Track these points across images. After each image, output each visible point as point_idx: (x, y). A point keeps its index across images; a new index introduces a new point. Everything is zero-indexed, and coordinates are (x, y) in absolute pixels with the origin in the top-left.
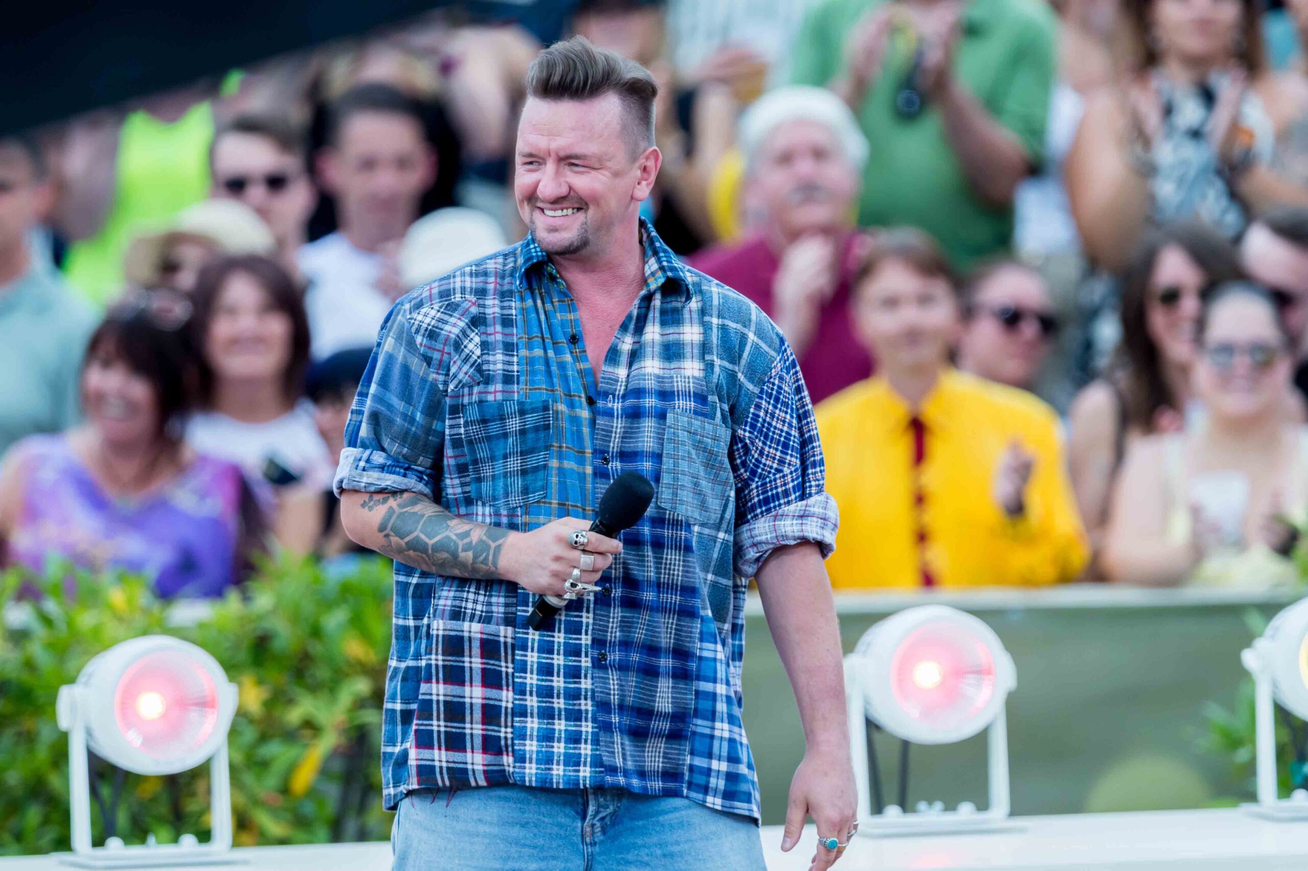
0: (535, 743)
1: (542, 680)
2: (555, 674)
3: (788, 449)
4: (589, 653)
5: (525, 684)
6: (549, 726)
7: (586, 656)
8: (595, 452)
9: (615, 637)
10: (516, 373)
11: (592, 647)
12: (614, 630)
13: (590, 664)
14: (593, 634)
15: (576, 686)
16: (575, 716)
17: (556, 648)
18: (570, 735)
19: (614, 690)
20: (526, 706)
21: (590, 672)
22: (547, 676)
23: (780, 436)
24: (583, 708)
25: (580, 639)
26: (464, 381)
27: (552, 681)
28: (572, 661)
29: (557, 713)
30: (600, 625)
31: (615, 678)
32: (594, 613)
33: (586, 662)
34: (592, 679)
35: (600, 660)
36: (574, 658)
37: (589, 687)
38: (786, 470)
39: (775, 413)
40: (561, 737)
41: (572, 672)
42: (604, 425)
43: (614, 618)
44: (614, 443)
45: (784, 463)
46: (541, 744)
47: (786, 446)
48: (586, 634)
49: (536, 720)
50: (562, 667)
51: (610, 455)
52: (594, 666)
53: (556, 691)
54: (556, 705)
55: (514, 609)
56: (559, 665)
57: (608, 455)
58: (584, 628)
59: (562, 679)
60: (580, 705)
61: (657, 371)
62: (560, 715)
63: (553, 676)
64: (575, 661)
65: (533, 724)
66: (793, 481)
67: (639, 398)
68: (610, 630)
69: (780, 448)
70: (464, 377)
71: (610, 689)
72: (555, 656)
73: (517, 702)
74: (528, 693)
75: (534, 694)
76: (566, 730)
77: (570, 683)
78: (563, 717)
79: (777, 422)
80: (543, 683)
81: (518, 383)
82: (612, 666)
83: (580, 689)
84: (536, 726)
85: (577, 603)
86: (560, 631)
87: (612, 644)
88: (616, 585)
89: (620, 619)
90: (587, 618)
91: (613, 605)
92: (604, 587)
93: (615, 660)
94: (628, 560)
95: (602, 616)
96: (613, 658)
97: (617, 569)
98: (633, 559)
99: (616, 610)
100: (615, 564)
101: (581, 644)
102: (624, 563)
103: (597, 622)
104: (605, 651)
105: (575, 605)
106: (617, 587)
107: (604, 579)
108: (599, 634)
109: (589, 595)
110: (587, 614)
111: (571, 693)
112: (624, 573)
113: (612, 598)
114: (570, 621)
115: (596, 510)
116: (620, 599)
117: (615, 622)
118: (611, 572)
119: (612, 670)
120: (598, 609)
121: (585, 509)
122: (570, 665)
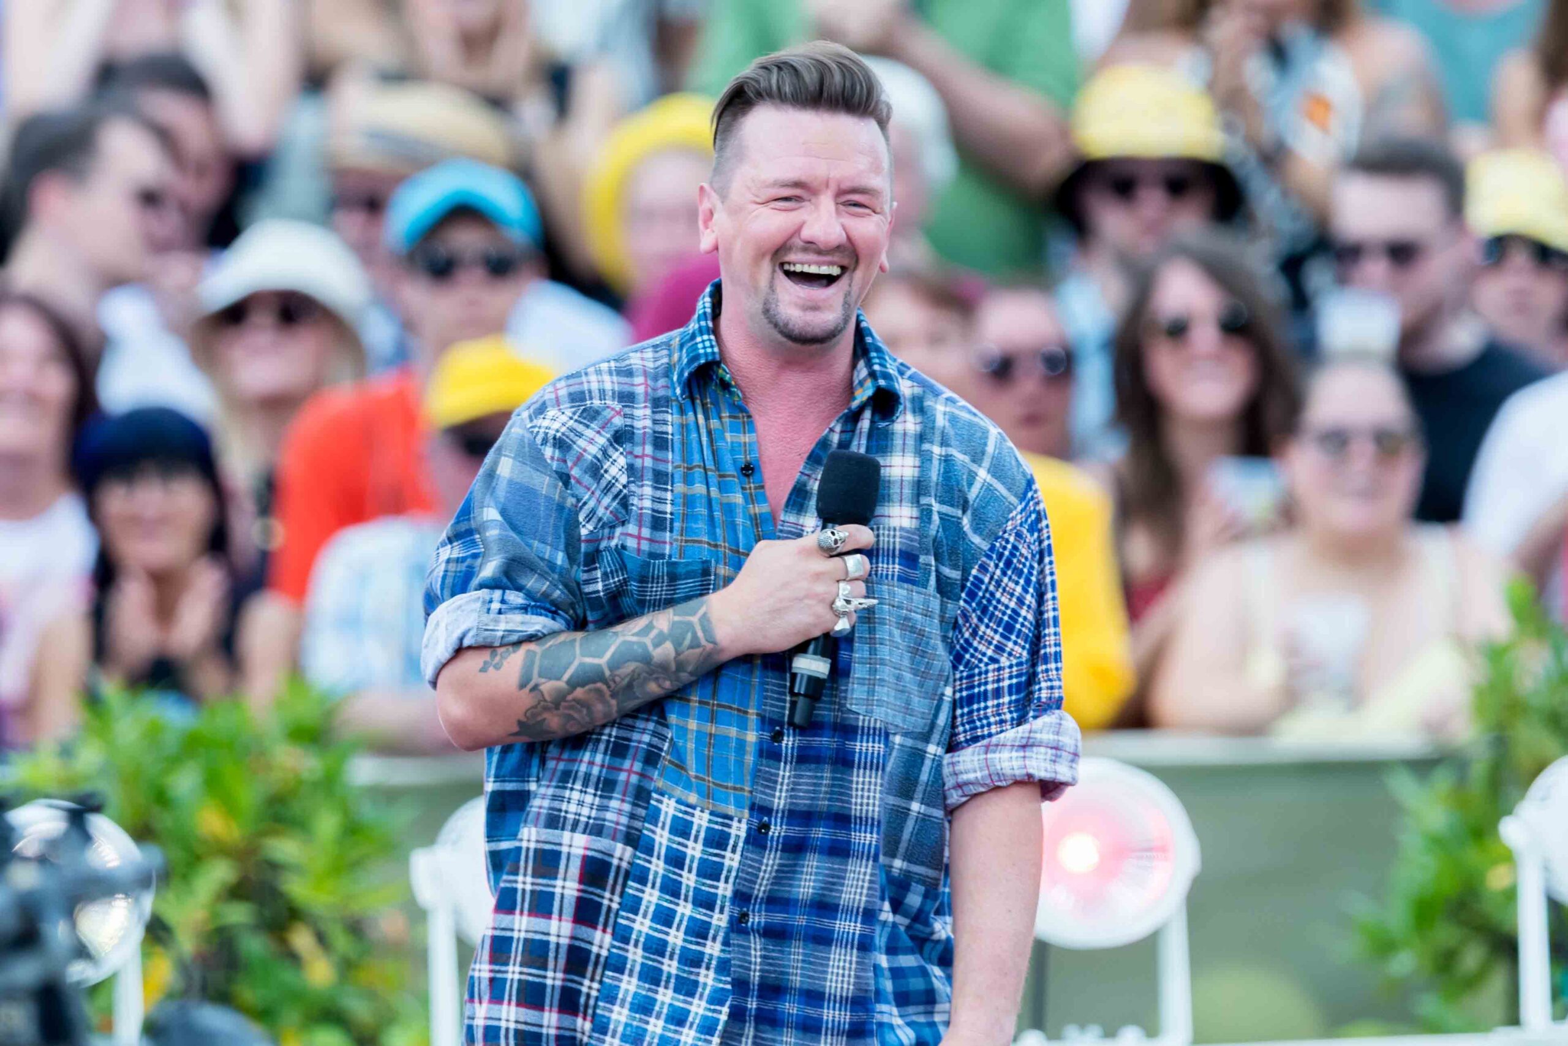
0: (625, 1012)
1: (656, 930)
2: (675, 925)
3: (1011, 633)
4: (727, 909)
5: (632, 929)
6: (650, 994)
7: (722, 911)
9: (764, 891)
10: (668, 517)
11: (732, 903)
12: (765, 882)
13: (724, 924)
14: (734, 884)
15: (699, 949)
16: (688, 988)
17: (683, 892)
18: (673, 1012)
19: (755, 963)
20: (626, 958)
21: (721, 934)
22: (663, 925)
23: (1004, 613)
24: (701, 979)
25: (717, 888)
26: (605, 519)
27: (667, 934)
28: (701, 915)
29: (664, 978)
30: (748, 873)
31: (758, 947)
32: (742, 855)
33: (720, 920)
34: (726, 943)
35: (740, 921)
36: (704, 911)
37: (716, 953)
38: (1004, 661)
39: (1002, 581)
40: (661, 1012)
41: (697, 929)
43: (767, 865)
45: (1003, 651)
46: (633, 1015)
47: (1009, 628)
48: (726, 881)
49: (635, 981)
52: (730, 927)
53: (669, 949)
54: (666, 968)
55: (640, 823)
56: (683, 915)
58: (724, 873)
59: (681, 935)
60: (699, 974)
62: (668, 982)
63: (671, 927)
64: (705, 915)
65: (629, 986)
66: (1011, 678)
68: (759, 881)
69: (1000, 630)
70: (604, 514)
71: (750, 963)
72: (681, 902)
73: (614, 950)
74: (632, 942)
75: (640, 945)
76: (671, 1005)
77: (691, 943)
78: (672, 986)
79: (1002, 594)
80: (656, 934)
81: (671, 533)
82: (755, 931)
83: (702, 953)
84: (632, 989)
85: (720, 838)
86: (690, 871)
87: (759, 900)
88: (779, 820)
89: (775, 867)
90: (732, 860)
91: (768, 849)
92: (761, 820)
93: (759, 923)
94: (800, 785)
95: (752, 860)
96: (757, 920)
97: (783, 798)
98: (807, 784)
99: (772, 856)
100: (781, 791)
101: (716, 895)
102: (793, 790)
103: (745, 868)
104: (748, 910)
105: (717, 840)
106: (779, 824)
107: (761, 810)
108: (744, 885)
109: (739, 830)
110: (731, 855)
111: (691, 957)
112: (791, 804)
113: (769, 838)
114: (707, 860)
115: (763, 714)
116: (781, 840)
117: (768, 871)
118: (773, 802)
119: (755, 936)
120: (748, 849)
121: (746, 712)
122: (697, 920)
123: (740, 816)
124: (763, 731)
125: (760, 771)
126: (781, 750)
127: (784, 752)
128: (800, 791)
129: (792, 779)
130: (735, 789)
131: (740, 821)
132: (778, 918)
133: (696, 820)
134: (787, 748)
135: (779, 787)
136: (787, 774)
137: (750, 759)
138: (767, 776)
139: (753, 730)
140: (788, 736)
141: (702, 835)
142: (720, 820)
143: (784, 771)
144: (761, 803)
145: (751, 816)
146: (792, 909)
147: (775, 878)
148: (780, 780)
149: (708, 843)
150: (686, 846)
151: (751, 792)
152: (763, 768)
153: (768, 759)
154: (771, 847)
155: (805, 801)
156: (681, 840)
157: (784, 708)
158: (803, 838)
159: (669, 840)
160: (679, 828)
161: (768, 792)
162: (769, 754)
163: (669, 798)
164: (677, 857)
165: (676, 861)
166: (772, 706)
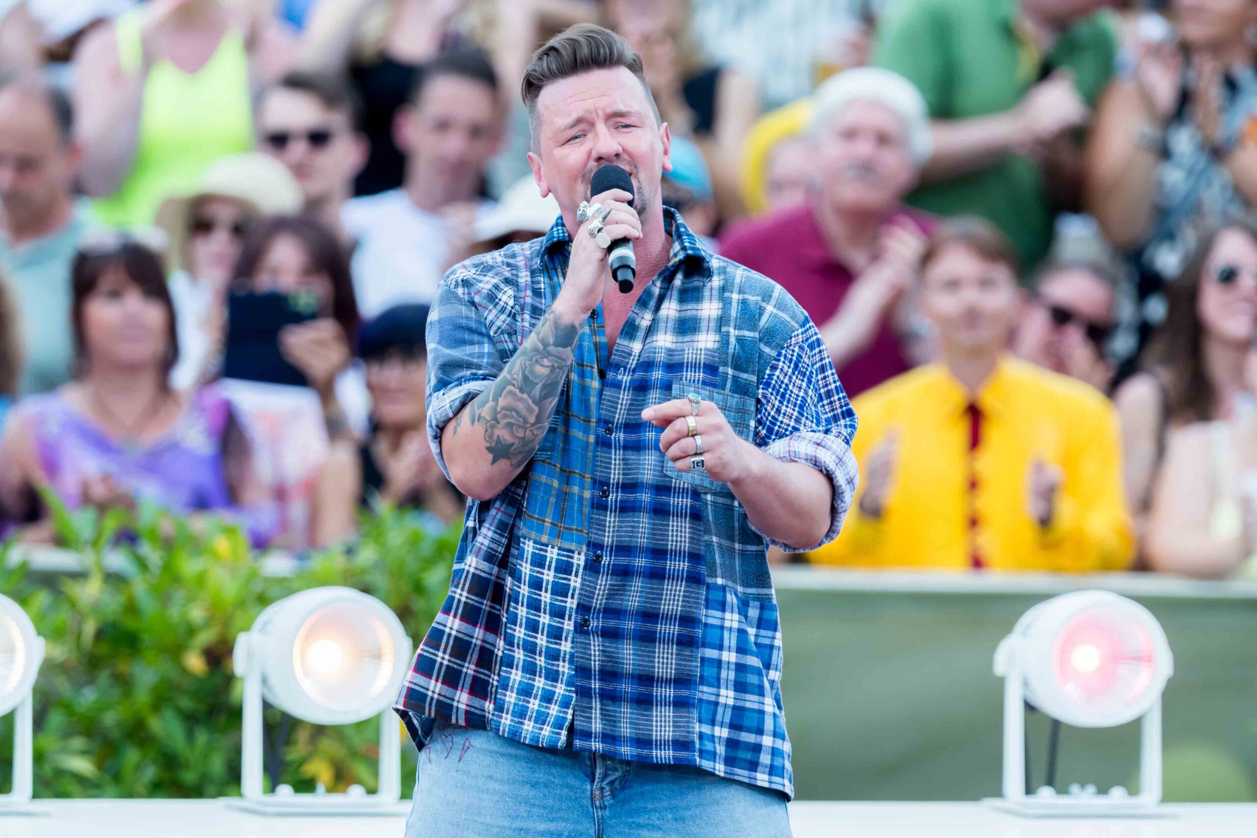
0: (514, 695)
1: (528, 636)
2: (540, 632)
4: (573, 617)
5: (515, 636)
6: (530, 682)
7: (570, 619)
8: (599, 421)
9: (600, 604)
11: (577, 613)
12: (600, 597)
13: (572, 628)
14: (578, 600)
15: (557, 647)
16: (553, 676)
17: (543, 606)
18: (545, 693)
19: (595, 656)
20: (513, 657)
21: (571, 635)
22: (533, 632)
24: (561, 669)
25: (566, 602)
26: (503, 328)
27: (536, 638)
28: (556, 622)
29: (538, 670)
30: (586, 591)
31: (596, 644)
32: (582, 578)
33: (569, 625)
34: (573, 642)
35: (583, 626)
36: (558, 620)
37: (568, 650)
40: (537, 694)
41: (554, 633)
42: (610, 396)
43: (601, 585)
44: (619, 415)
46: (519, 697)
48: (573, 597)
49: (520, 673)
50: (546, 626)
51: (615, 426)
52: (576, 630)
53: (538, 649)
54: (538, 662)
55: (516, 561)
56: (544, 624)
57: (613, 425)
58: (571, 591)
59: (545, 638)
60: (558, 666)
61: (669, 345)
62: (540, 672)
63: (537, 633)
64: (559, 622)
65: (516, 676)
67: (646, 371)
68: (596, 597)
71: (590, 655)
72: (542, 614)
73: (506, 652)
74: (516, 646)
75: (521, 647)
76: (543, 688)
77: (551, 643)
78: (543, 675)
80: (529, 639)
82: (595, 633)
83: (559, 650)
84: (518, 678)
85: (566, 566)
86: (546, 591)
87: (596, 611)
88: (608, 553)
89: (607, 587)
90: (575, 582)
91: (601, 573)
92: (595, 553)
93: (597, 627)
94: (624, 528)
95: (589, 581)
96: (595, 625)
97: (611, 537)
98: (627, 526)
99: (604, 579)
100: (609, 532)
101: (566, 607)
102: (618, 531)
103: (585, 588)
104: (589, 618)
105: (565, 568)
106: (608, 555)
107: (595, 546)
108: (583, 600)
109: (579, 560)
110: (575, 578)
111: (552, 654)
112: (617, 541)
113: (602, 566)
114: (558, 582)
115: (595, 478)
116: (611, 567)
117: (602, 590)
118: (604, 540)
119: (594, 636)
120: (586, 574)
121: (584, 477)
122: (554, 626)
123: (581, 551)
124: (596, 490)
125: (593, 518)
126: (608, 503)
127: (610, 504)
128: (622, 531)
129: (617, 524)
130: (577, 530)
131: (579, 554)
132: (612, 623)
133: (549, 555)
134: (612, 501)
135: (607, 529)
136: (612, 520)
137: (587, 510)
138: (598, 522)
139: (588, 490)
140: (613, 493)
141: (554, 564)
142: (565, 553)
143: (610, 518)
144: (594, 541)
145: (588, 550)
146: (622, 618)
147: (608, 594)
148: (608, 524)
149: (558, 570)
150: (543, 574)
151: (588, 534)
152: (595, 516)
153: (597, 508)
154: (604, 571)
155: (627, 539)
156: (538, 569)
157: (610, 473)
158: (628, 565)
159: (531, 570)
160: (537, 561)
161: (599, 532)
162: (600, 506)
163: (529, 541)
164: (537, 582)
165: (536, 585)
166: (601, 472)
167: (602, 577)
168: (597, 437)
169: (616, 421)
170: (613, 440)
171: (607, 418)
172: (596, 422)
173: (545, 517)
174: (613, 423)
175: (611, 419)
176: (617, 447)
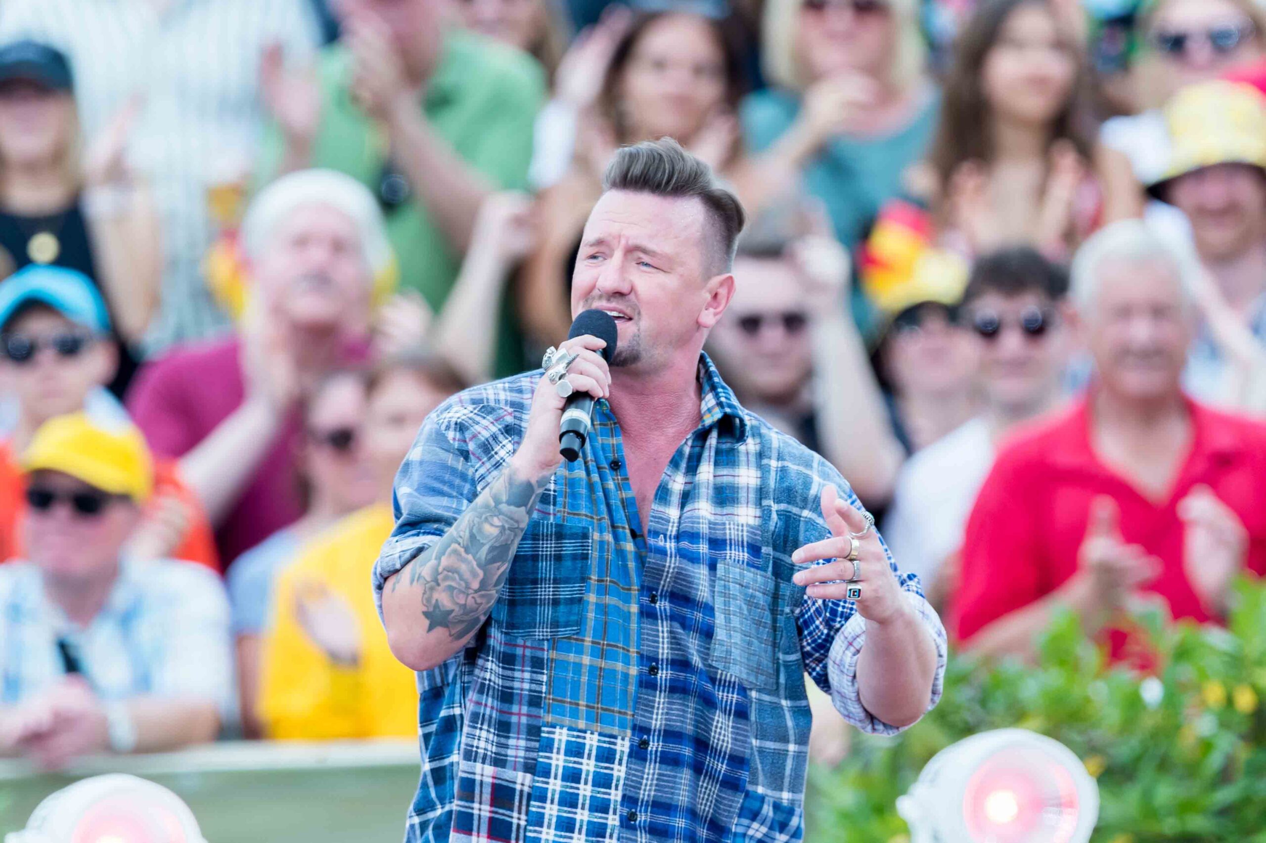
1: (561, 836)
2: (577, 830)
4: (618, 811)
5: (540, 839)
7: (615, 813)
8: (642, 589)
9: (649, 795)
10: (552, 493)
11: (622, 805)
12: (648, 788)
13: (617, 823)
14: (623, 791)
17: (580, 801)
21: (616, 831)
22: (566, 831)
27: (572, 838)
28: (597, 818)
30: (632, 781)
32: (627, 767)
33: (614, 820)
34: (618, 839)
35: (629, 819)
36: (600, 815)
41: (596, 829)
42: (655, 564)
43: (648, 774)
44: (664, 582)
48: (617, 789)
50: (585, 823)
51: (659, 593)
52: (621, 826)
55: (536, 754)
56: (582, 821)
57: (657, 593)
58: (614, 782)
59: (583, 837)
63: (573, 832)
64: (601, 818)
68: (643, 787)
72: (579, 811)
80: (562, 840)
81: (554, 505)
82: (643, 827)
85: (608, 753)
86: (586, 783)
87: (644, 803)
88: (656, 738)
89: (656, 776)
90: (619, 771)
91: (649, 761)
92: (641, 738)
93: (645, 821)
94: (673, 710)
95: (636, 770)
96: (643, 819)
97: (659, 719)
98: (678, 710)
99: (652, 766)
100: (657, 714)
101: (609, 800)
102: (667, 714)
103: (630, 777)
104: (636, 811)
105: (606, 756)
106: (656, 740)
107: (641, 730)
108: (630, 790)
109: (623, 746)
110: (619, 767)
112: (666, 725)
113: (649, 752)
114: (600, 772)
115: (641, 652)
116: (659, 754)
117: (650, 779)
118: (651, 723)
119: (641, 832)
120: (631, 762)
121: (628, 651)
122: (595, 822)
123: (624, 735)
124: (642, 666)
125: (640, 698)
126: (657, 682)
127: (659, 683)
128: (673, 715)
129: (666, 705)
130: (620, 713)
131: (623, 739)
132: (662, 819)
133: (588, 742)
134: (661, 679)
135: (655, 711)
136: (662, 700)
137: (632, 688)
138: (645, 702)
139: (634, 665)
140: (662, 670)
141: (594, 753)
142: (607, 739)
143: (660, 698)
144: (641, 725)
145: (633, 735)
146: (672, 813)
147: (657, 785)
148: (656, 705)
149: (599, 758)
150: (581, 764)
151: (633, 715)
152: (642, 696)
153: (646, 687)
154: (651, 759)
155: (678, 724)
156: (576, 759)
157: (658, 647)
158: (679, 754)
159: (565, 761)
160: (574, 750)
161: (646, 714)
162: (648, 683)
163: (562, 727)
164: (574, 773)
165: (573, 777)
166: (648, 646)
167: (650, 765)
168: (642, 607)
169: (661, 587)
170: (658, 610)
171: (651, 585)
172: (638, 590)
173: (579, 700)
174: (657, 591)
175: (655, 586)
176: (664, 617)
